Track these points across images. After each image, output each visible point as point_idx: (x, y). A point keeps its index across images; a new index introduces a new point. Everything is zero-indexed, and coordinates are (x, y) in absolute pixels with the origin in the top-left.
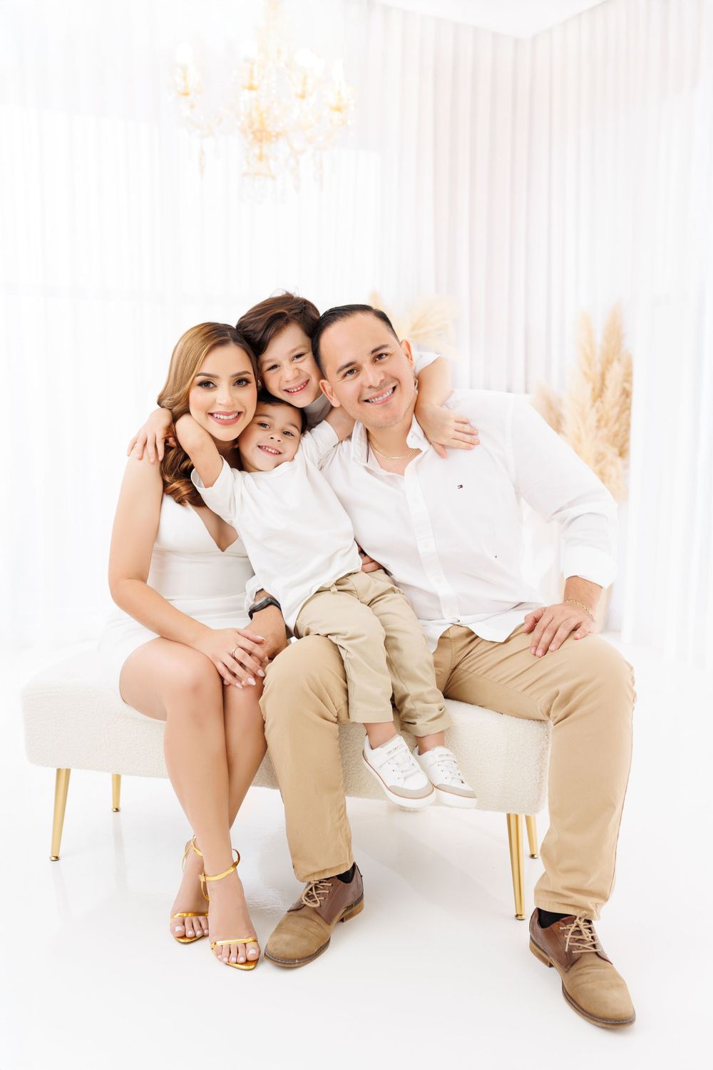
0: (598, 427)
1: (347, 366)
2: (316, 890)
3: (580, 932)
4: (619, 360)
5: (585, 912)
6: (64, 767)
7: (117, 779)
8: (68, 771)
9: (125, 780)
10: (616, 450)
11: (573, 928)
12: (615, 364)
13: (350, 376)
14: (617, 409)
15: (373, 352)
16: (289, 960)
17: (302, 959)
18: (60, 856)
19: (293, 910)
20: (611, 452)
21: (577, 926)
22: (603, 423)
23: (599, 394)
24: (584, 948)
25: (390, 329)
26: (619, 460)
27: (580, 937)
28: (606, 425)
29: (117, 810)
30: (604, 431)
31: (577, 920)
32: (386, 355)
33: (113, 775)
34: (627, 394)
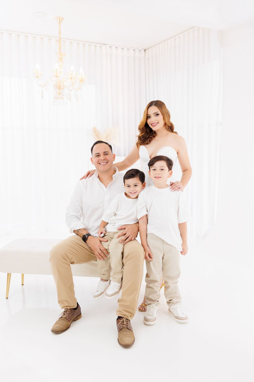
1: (97, 154)
2: (66, 312)
3: (124, 322)
5: (127, 317)
6: (9, 273)
7: (23, 275)
8: (11, 274)
9: (25, 275)
11: (122, 320)
13: (97, 157)
15: (104, 152)
16: (57, 331)
17: (61, 331)
18: (8, 297)
19: (60, 318)
21: (123, 320)
24: (124, 326)
25: (111, 150)
27: (124, 323)
29: (23, 285)
31: (124, 319)
32: (108, 154)
33: (22, 274)
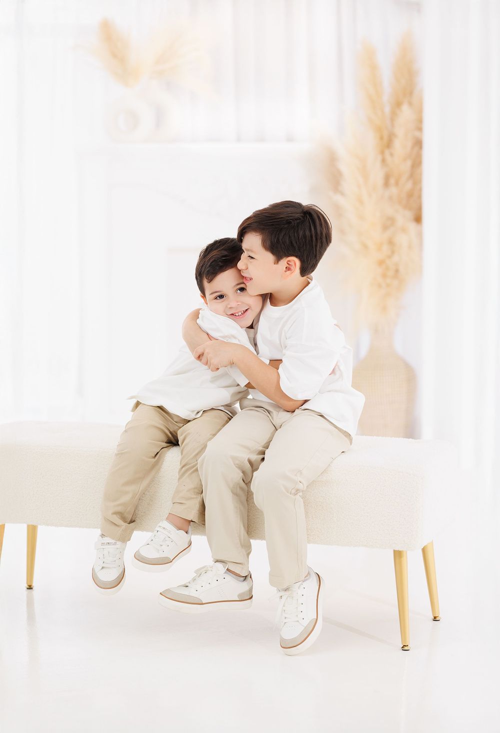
0: (386, 184)
4: (410, 104)
10: (409, 214)
12: (405, 108)
14: (409, 163)
20: (403, 217)
22: (392, 181)
23: (387, 143)
26: (412, 226)
28: (397, 184)
30: (394, 190)
34: (418, 143)
